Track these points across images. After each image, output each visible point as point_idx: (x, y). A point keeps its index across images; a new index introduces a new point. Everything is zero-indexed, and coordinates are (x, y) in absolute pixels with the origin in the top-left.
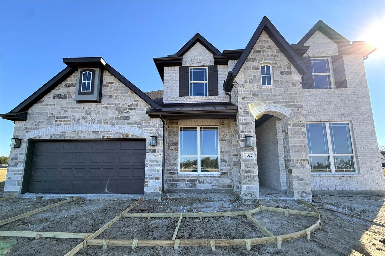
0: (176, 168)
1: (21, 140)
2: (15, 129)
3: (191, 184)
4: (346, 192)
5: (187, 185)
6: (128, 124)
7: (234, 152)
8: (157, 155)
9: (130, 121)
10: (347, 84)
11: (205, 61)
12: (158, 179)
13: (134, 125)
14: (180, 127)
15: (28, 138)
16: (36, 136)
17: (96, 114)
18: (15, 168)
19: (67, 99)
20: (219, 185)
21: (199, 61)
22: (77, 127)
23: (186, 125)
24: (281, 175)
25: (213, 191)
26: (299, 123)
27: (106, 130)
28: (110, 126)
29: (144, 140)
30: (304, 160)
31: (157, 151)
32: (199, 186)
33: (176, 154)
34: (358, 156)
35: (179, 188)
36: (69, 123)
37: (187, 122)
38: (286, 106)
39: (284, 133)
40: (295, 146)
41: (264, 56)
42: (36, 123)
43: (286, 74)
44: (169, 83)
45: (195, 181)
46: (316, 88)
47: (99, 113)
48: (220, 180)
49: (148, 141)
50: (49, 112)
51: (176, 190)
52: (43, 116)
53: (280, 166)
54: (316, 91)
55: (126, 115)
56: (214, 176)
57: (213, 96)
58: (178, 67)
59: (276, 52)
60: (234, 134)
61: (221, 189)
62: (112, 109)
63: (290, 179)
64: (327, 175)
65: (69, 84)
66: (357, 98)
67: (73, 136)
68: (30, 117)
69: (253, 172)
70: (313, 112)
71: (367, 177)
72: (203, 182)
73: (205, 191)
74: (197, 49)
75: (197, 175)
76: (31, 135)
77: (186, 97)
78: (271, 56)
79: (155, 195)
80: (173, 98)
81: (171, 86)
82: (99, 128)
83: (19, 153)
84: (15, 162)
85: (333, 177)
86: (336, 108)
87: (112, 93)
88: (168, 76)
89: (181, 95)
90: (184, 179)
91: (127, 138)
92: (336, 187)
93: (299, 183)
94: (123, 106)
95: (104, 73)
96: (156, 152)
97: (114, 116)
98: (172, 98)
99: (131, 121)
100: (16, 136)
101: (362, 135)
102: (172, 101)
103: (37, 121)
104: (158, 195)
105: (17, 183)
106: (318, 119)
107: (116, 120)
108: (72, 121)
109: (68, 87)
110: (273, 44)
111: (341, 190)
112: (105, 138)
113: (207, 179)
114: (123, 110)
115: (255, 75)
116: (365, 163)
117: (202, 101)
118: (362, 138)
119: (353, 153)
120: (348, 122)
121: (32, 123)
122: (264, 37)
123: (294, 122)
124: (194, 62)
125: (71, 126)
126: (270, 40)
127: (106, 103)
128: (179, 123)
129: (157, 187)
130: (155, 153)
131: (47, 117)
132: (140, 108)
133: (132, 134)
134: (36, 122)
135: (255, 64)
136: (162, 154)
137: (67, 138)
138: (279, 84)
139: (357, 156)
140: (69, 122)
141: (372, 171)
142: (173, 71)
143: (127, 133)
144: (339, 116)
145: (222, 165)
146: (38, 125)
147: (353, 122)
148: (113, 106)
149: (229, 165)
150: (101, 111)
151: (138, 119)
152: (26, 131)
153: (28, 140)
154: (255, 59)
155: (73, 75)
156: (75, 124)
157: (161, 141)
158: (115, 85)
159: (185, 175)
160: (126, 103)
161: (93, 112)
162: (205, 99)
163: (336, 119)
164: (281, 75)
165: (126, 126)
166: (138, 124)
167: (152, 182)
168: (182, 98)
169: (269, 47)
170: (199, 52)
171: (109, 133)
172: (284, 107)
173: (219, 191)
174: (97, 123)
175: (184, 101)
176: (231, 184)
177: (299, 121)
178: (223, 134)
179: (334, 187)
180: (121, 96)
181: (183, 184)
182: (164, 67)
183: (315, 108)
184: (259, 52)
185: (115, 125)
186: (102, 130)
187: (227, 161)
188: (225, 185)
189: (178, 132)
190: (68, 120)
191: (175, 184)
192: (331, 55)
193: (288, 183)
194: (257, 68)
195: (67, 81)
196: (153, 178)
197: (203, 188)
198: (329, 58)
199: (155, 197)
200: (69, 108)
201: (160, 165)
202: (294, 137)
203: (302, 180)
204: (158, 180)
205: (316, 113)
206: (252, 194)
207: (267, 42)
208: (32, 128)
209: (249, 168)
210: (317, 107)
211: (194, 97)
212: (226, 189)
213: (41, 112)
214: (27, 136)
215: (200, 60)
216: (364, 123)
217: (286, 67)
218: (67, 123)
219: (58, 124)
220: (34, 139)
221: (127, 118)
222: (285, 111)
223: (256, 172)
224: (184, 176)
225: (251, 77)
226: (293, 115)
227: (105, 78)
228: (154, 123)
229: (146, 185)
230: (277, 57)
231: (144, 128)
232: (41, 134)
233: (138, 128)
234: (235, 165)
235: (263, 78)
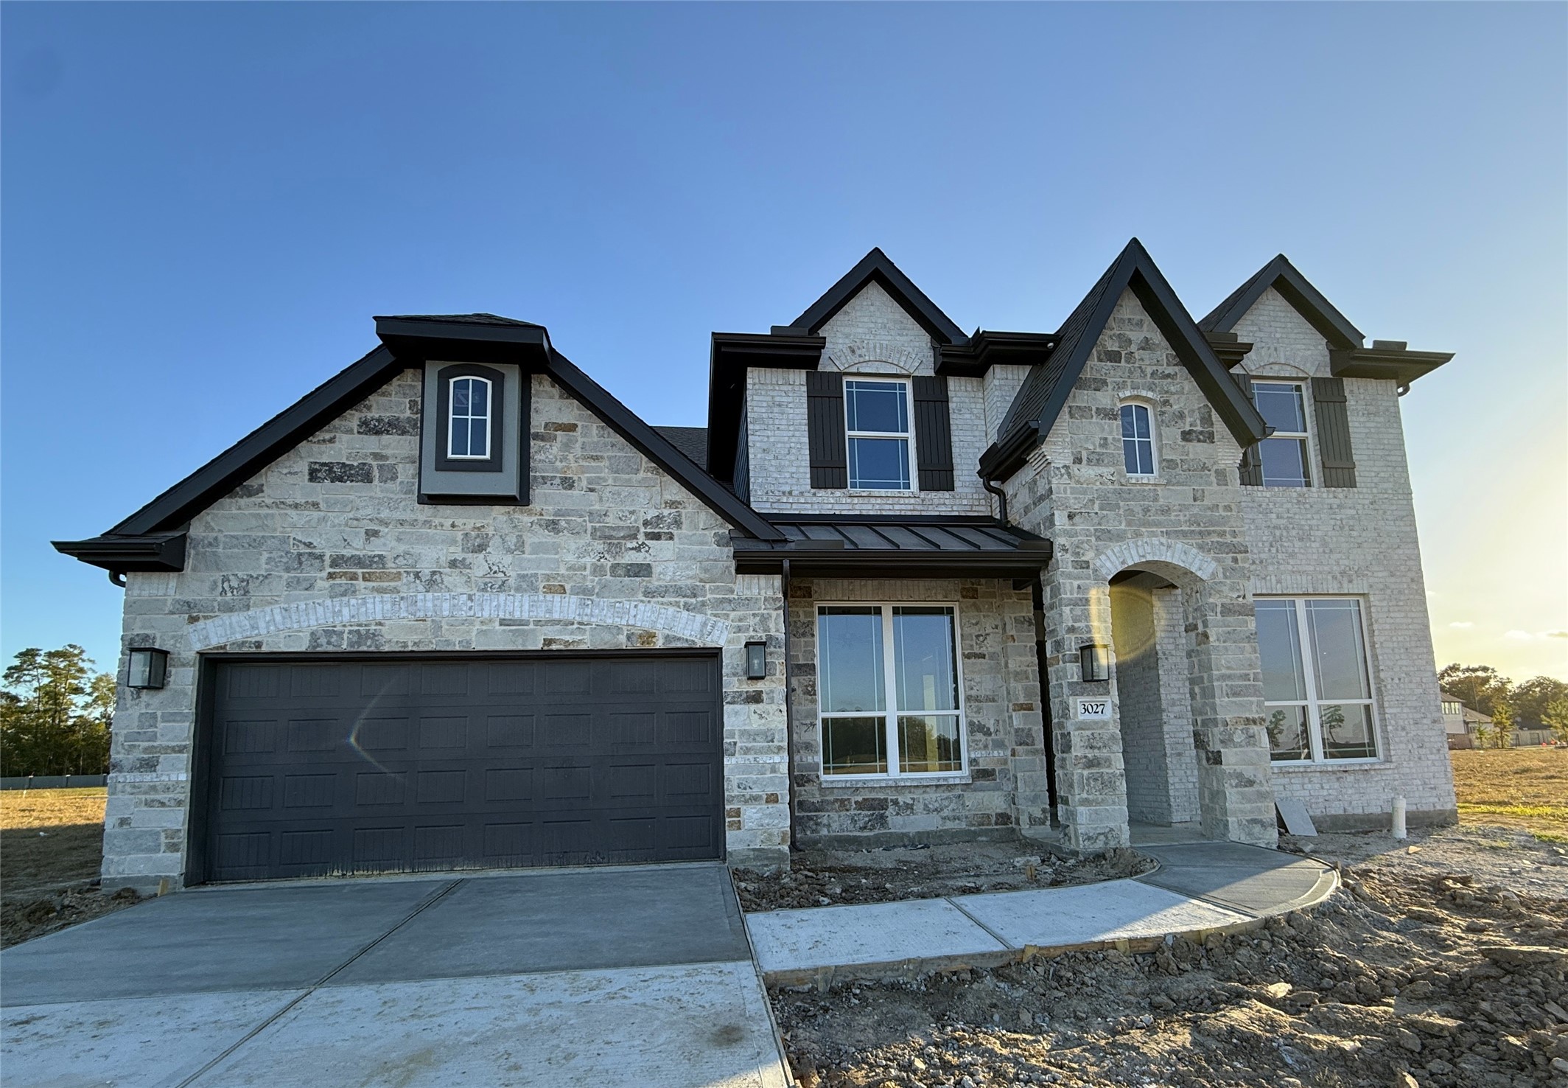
0: (810, 759)
1: (165, 654)
2: (129, 607)
3: (867, 816)
4: (1355, 821)
5: (854, 821)
6: (648, 593)
7: (1017, 699)
8: (768, 714)
9: (654, 582)
10: (1356, 474)
11: (904, 358)
12: (777, 802)
13: (672, 600)
14: (817, 605)
15: (199, 647)
16: (239, 637)
17: (510, 551)
18: (148, 777)
19: (376, 482)
20: (966, 817)
21: (881, 354)
22: (427, 601)
23: (840, 597)
24: (1170, 772)
25: (947, 840)
26: (1239, 605)
27: (556, 616)
28: (574, 599)
29: (713, 655)
30: (1254, 722)
31: (764, 696)
32: (897, 823)
33: (810, 706)
34: (1386, 704)
35: (824, 832)
36: (393, 584)
37: (845, 586)
38: (1201, 547)
39: (1193, 634)
40: (1229, 677)
41: (1131, 372)
42: (235, 583)
43: (1199, 441)
44: (769, 433)
45: (882, 804)
46: (1270, 484)
47: (520, 546)
48: (972, 799)
49: (732, 660)
50: (293, 535)
51: (816, 842)
52: (266, 555)
53: (1167, 741)
54: (1268, 494)
55: (638, 558)
56: (949, 786)
57: (934, 494)
58: (804, 372)
59: (1168, 365)
60: (1013, 633)
61: (973, 828)
62: (578, 533)
63: (1215, 784)
64: (1302, 770)
65: (377, 420)
66: (1382, 523)
67: (416, 638)
68: (197, 554)
69: (1108, 762)
70: (1261, 562)
71: (1408, 771)
72: (909, 807)
73: (921, 840)
74: (872, 309)
75: (891, 783)
76: (212, 635)
77: (838, 493)
78: (1152, 374)
79: (767, 858)
80: (790, 493)
81: (779, 445)
82: (526, 607)
83: (159, 714)
84: (146, 750)
85: (1318, 774)
86: (1324, 552)
87: (572, 466)
88: (765, 404)
89: (817, 483)
90: (842, 801)
91: (647, 647)
92: (1326, 804)
93: (1242, 794)
94: (621, 524)
95: (535, 387)
96: (762, 701)
97: (588, 561)
98: (784, 493)
99: (660, 583)
100: (137, 639)
101: (1394, 639)
102: (784, 506)
103: (240, 574)
104: (780, 856)
105: (163, 839)
106: (1274, 586)
107: (597, 579)
108: (405, 580)
109: (378, 433)
110: (1157, 337)
111: (1341, 812)
112: (554, 647)
113: (926, 796)
114: (624, 538)
115: (1106, 439)
116: (1403, 729)
117: (897, 507)
118: (1396, 650)
119: (1370, 697)
120: (1356, 598)
121: (215, 582)
122: (1130, 309)
123: (1224, 600)
124: (860, 356)
125: (402, 598)
126: (1147, 319)
127: (550, 508)
128: (815, 588)
129: (775, 831)
130: (760, 706)
131: (285, 560)
132: (690, 533)
133: (667, 632)
134: (231, 577)
135: (1104, 399)
136: (784, 708)
137: (386, 648)
138: (1179, 471)
139: (1381, 707)
140: (392, 580)
141: (1422, 751)
142: (785, 388)
143: (647, 626)
144: (1334, 578)
145: (973, 745)
146: (246, 592)
147: (1372, 598)
148: (580, 520)
149: (999, 745)
150: (530, 539)
151: (686, 574)
152: (187, 616)
153: (198, 656)
154: (1105, 383)
155: (395, 382)
156: (421, 588)
157: (778, 661)
158: (585, 436)
159: (848, 785)
160: (632, 513)
161: (495, 542)
162: (907, 501)
163: (1325, 586)
164: (1184, 443)
165: (642, 601)
166: (688, 596)
167: (754, 811)
168: (821, 493)
169: (1146, 345)
170: (880, 321)
171: (570, 627)
172: (1195, 551)
173: (969, 837)
174: (518, 589)
175: (830, 506)
176: (1008, 812)
177: (1239, 597)
178: (975, 631)
179: (1321, 805)
180: (610, 482)
181: (840, 816)
182: (749, 369)
183: (1266, 549)
184: (1114, 357)
185: (594, 597)
186: (542, 615)
187: (992, 730)
188: (988, 815)
189: (813, 623)
190: (388, 574)
191: (810, 818)
192: (1312, 374)
193: (1206, 795)
194: (1108, 414)
195: (369, 408)
196: (756, 799)
197: (911, 830)
198: (1303, 384)
199: (766, 866)
200: (387, 524)
201: (780, 748)
202: (1226, 648)
203: (1251, 783)
204: (775, 805)
205: (1270, 568)
206: (1110, 836)
207: (1137, 324)
208: (216, 604)
209: (1096, 751)
210: (1271, 546)
211: (865, 492)
212: (992, 830)
213: (253, 534)
214: (194, 638)
215: (884, 351)
216: (1401, 603)
217: (1197, 415)
218: (385, 584)
219: (343, 589)
220: (229, 649)
221: (642, 570)
222: (1197, 563)
223: (1119, 764)
224: (846, 788)
225: (1094, 445)
226: (1221, 575)
227: (540, 406)
228: (747, 594)
229: (731, 824)
230: (1169, 380)
231: (709, 612)
232: (263, 631)
233: (688, 610)
234: (1021, 745)
235: (1129, 447)
